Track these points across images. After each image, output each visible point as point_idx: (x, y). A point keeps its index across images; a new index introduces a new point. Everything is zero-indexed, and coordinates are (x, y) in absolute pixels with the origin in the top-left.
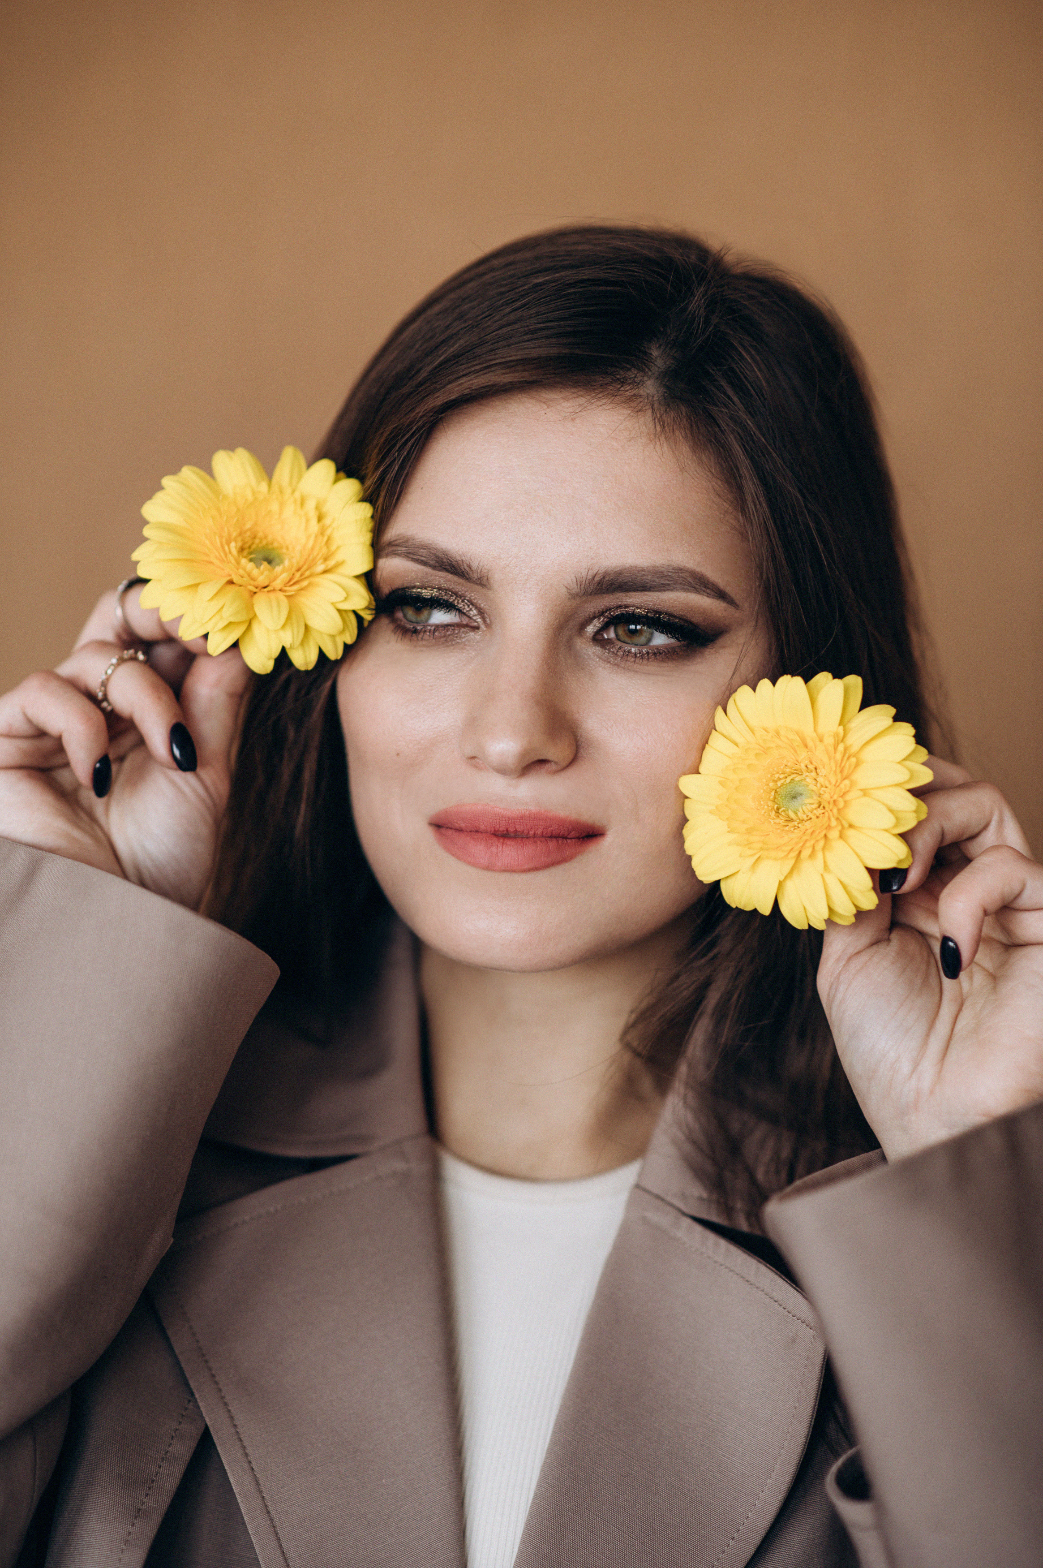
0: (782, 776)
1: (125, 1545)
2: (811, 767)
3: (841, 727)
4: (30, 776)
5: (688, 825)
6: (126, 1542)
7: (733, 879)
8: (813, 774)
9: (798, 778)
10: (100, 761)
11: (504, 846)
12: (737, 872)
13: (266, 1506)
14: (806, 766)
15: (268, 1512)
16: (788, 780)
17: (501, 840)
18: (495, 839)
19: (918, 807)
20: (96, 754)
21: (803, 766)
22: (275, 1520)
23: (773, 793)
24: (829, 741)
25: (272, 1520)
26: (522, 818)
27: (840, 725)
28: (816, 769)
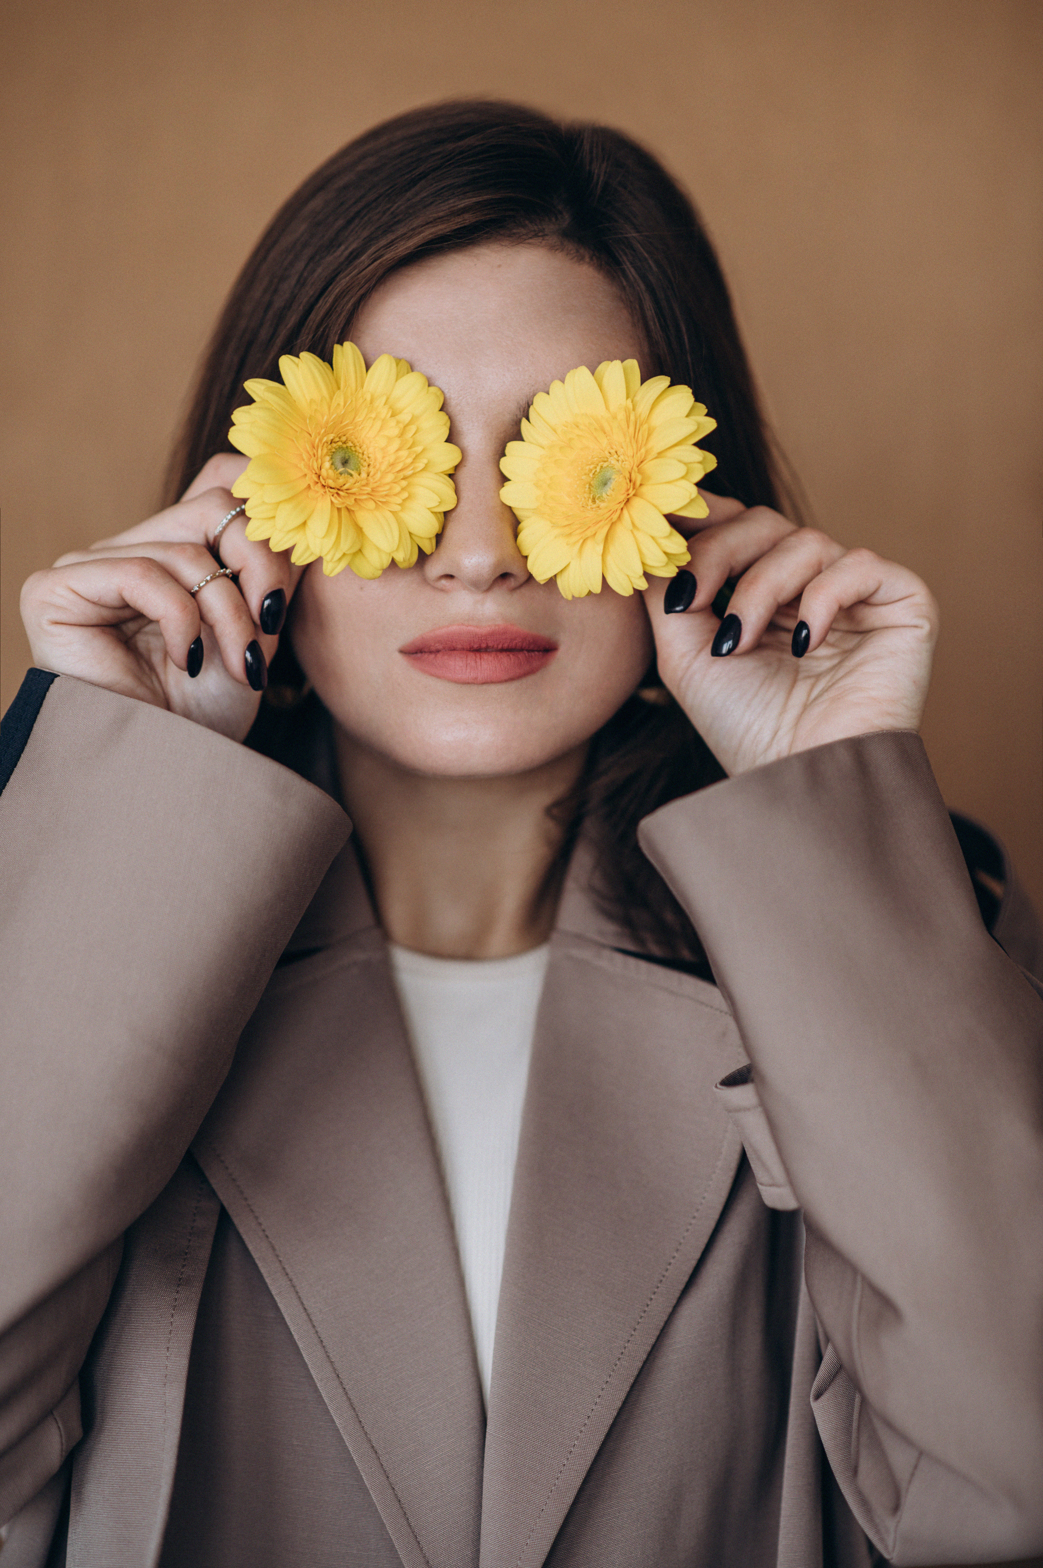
0: (592, 466)
1: (174, 1310)
2: (613, 451)
3: (629, 401)
4: (104, 632)
5: (521, 526)
6: (174, 1307)
7: (565, 574)
8: (616, 456)
9: (605, 465)
10: (194, 643)
11: (482, 660)
12: (568, 565)
13: (284, 1269)
14: (610, 453)
15: (287, 1274)
16: (598, 469)
17: (478, 655)
18: (471, 654)
19: (704, 458)
20: (191, 638)
21: (607, 453)
22: (294, 1280)
23: (587, 486)
24: (621, 416)
25: (291, 1280)
26: (492, 634)
27: (627, 398)
28: (616, 452)
